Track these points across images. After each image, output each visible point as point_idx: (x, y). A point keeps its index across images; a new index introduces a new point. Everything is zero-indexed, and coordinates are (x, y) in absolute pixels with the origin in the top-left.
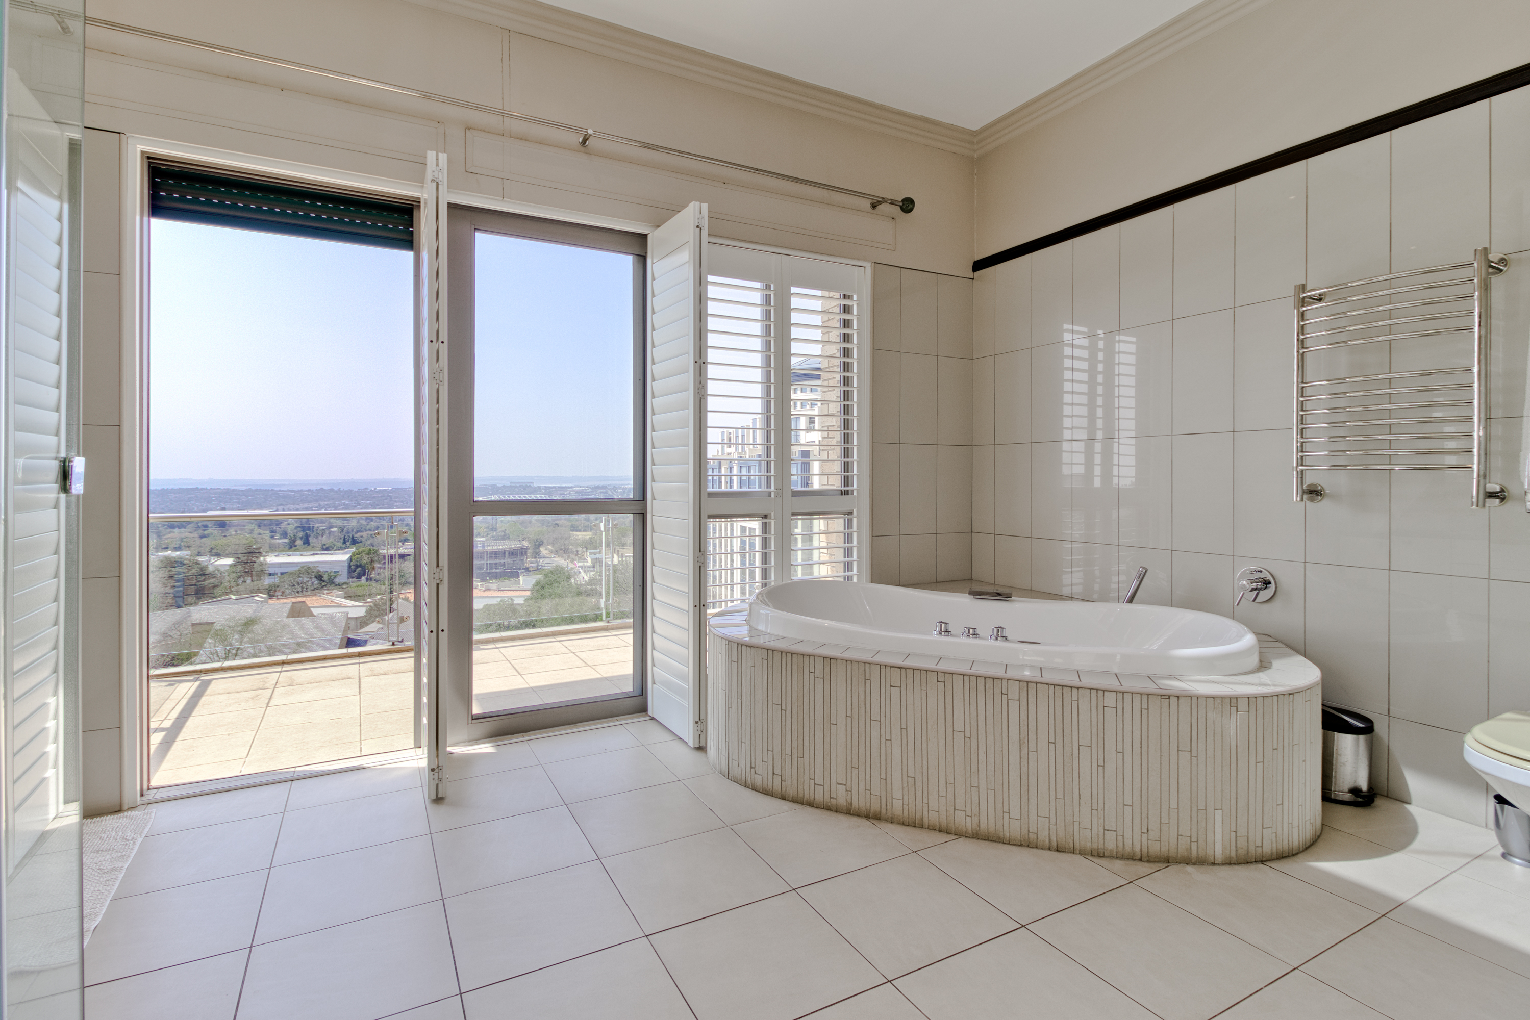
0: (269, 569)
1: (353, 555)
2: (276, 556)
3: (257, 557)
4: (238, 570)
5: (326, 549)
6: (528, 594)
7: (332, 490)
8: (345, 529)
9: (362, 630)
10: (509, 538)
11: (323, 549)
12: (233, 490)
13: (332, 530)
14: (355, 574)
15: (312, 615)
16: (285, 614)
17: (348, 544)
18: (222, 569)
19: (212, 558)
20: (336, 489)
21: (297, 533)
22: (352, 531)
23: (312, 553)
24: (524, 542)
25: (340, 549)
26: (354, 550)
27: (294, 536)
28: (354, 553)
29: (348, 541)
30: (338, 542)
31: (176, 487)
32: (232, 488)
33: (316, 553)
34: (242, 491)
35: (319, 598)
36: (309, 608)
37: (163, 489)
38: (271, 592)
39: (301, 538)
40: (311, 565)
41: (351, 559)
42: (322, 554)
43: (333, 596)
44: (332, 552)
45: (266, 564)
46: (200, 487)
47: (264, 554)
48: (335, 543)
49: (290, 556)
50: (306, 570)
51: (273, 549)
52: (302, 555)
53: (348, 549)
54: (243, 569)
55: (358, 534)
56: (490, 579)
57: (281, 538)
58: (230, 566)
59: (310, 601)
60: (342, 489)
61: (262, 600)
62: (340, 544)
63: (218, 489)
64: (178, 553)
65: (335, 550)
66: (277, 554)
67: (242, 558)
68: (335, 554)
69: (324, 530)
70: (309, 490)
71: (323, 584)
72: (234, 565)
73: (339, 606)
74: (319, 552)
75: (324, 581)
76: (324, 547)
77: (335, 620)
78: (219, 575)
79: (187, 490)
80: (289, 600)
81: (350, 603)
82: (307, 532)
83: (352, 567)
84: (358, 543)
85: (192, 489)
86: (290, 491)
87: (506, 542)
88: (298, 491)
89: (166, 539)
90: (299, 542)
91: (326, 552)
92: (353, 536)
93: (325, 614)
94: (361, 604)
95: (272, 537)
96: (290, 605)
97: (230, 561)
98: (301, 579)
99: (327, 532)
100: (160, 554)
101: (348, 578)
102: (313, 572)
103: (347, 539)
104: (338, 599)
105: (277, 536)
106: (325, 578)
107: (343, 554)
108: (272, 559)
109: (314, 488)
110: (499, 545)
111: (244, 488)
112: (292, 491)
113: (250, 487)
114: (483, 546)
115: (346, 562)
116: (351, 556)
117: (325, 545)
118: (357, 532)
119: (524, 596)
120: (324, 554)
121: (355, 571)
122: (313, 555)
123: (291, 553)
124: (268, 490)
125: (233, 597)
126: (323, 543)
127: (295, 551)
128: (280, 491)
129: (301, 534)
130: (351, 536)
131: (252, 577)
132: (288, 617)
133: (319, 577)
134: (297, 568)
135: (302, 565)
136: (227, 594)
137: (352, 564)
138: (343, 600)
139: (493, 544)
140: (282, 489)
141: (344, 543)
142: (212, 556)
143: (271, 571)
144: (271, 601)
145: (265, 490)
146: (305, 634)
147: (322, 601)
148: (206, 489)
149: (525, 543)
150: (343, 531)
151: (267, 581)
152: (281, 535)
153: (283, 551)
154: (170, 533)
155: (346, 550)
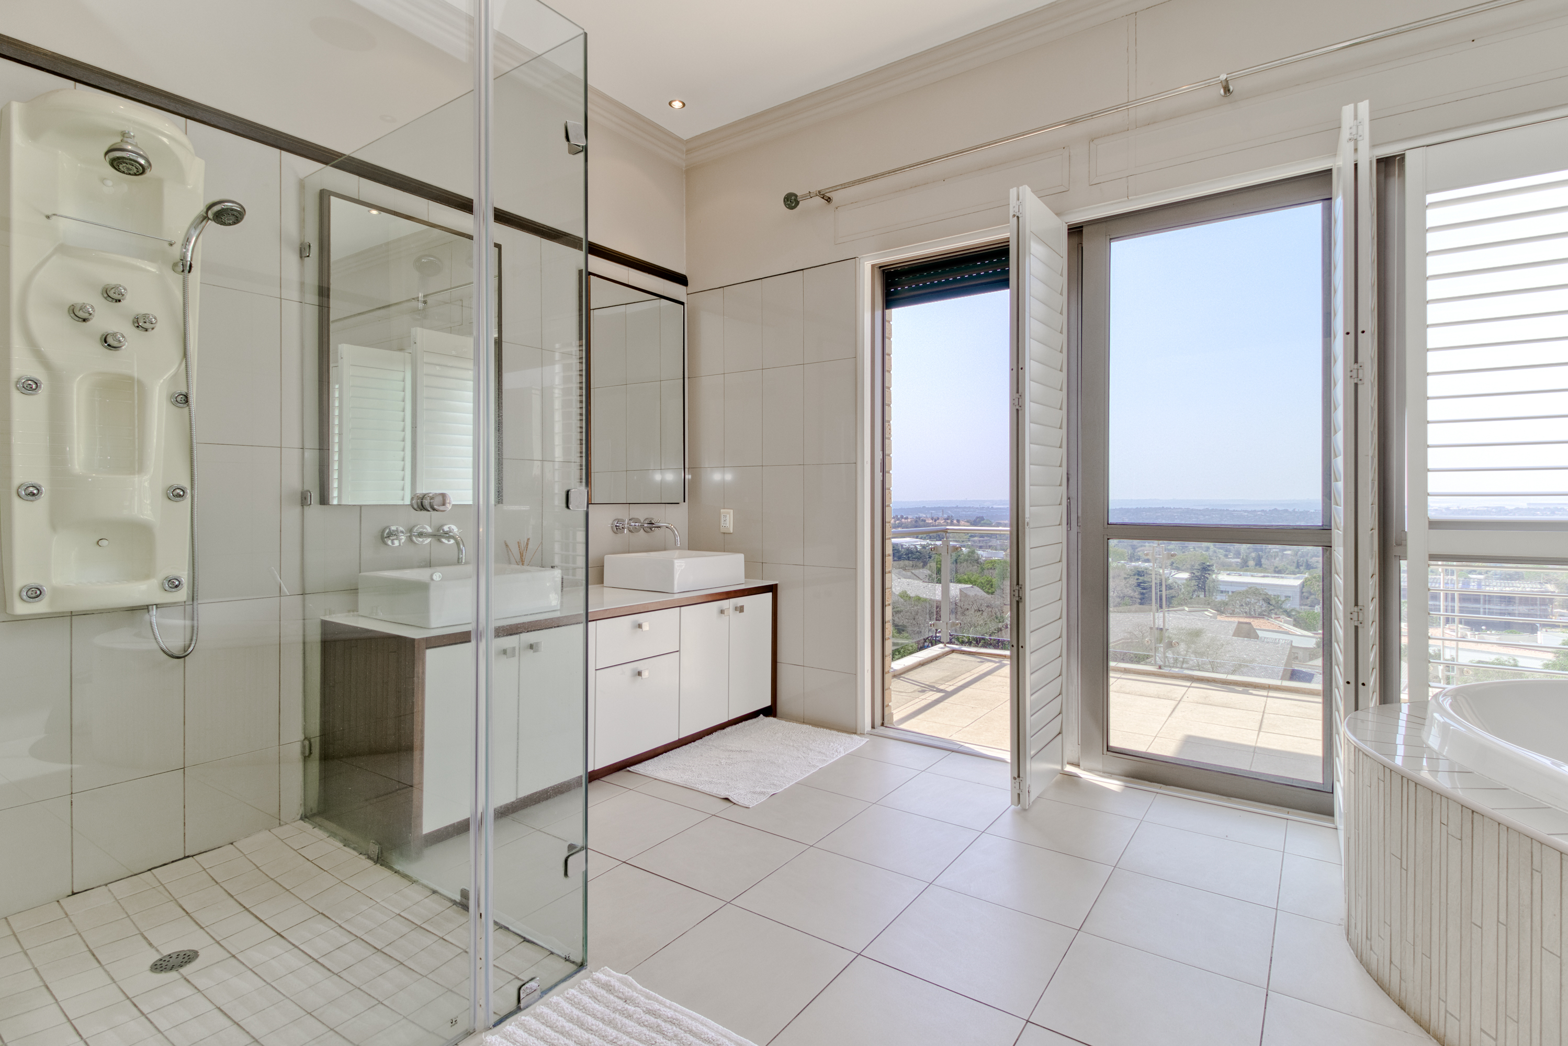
0: (1221, 587)
1: (1306, 580)
2: (1228, 574)
3: (1209, 574)
4: (1193, 584)
5: (1278, 571)
6: (1550, 657)
7: (1286, 511)
8: (1300, 553)
9: (1310, 663)
10: (1523, 579)
11: (1275, 572)
12: (1193, 510)
13: (1285, 553)
14: (1308, 602)
15: (1257, 637)
16: (1231, 632)
17: (1302, 568)
18: (1179, 582)
19: (1173, 571)
20: (1291, 510)
21: (1249, 554)
22: (1307, 555)
23: (1263, 574)
24: (1548, 586)
25: (1294, 573)
26: (1307, 575)
27: (1246, 556)
28: (1306, 579)
29: (1302, 566)
30: (1291, 566)
31: (1147, 506)
32: (1191, 508)
33: (1266, 575)
34: (1200, 510)
35: (1267, 622)
36: (1255, 630)
37: (1137, 508)
38: (1221, 609)
39: (1254, 559)
40: (1258, 587)
41: (1303, 585)
42: (1272, 577)
43: (1281, 622)
44: (1283, 575)
45: (1218, 581)
46: (1165, 507)
47: (1216, 571)
48: (1289, 567)
49: (1241, 575)
50: (1254, 591)
51: (1227, 568)
52: (1252, 576)
53: (1301, 573)
54: (1196, 584)
55: (1314, 558)
56: (1487, 629)
57: (1234, 558)
58: (1186, 579)
59: (1256, 623)
60: (1297, 510)
61: (1211, 615)
62: (1293, 568)
63: (1180, 508)
64: (1147, 564)
65: (1287, 574)
66: (1228, 572)
67: (1197, 574)
68: (1286, 578)
69: (1277, 552)
70: (1263, 511)
71: (1272, 607)
72: (1190, 579)
73: (1287, 633)
74: (1269, 575)
75: (1271, 605)
76: (1277, 570)
77: (1278, 647)
78: (1177, 588)
79: (1156, 509)
80: (1236, 620)
81: (1299, 631)
82: (1260, 553)
83: (1304, 594)
84: (1313, 568)
85: (1159, 509)
86: (1243, 511)
87: (1516, 583)
88: (1252, 511)
89: (1139, 551)
90: (1251, 563)
91: (1277, 575)
92: (1307, 561)
93: (1267, 638)
94: (1311, 635)
95: (1226, 556)
96: (1235, 625)
97: (1185, 575)
98: (1248, 600)
99: (1280, 554)
100: (1133, 564)
101: (1301, 605)
102: (1261, 594)
103: (1301, 564)
104: (1286, 625)
105: (1231, 555)
106: (1273, 602)
107: (1294, 578)
108: (1223, 577)
109: (1267, 508)
110: (1505, 587)
111: (1201, 508)
112: (1245, 511)
113: (1207, 507)
114: (1479, 585)
115: (1298, 588)
116: (1303, 583)
117: (1277, 567)
118: (1312, 557)
119: (1544, 659)
120: (1275, 577)
121: (1308, 598)
122: (1264, 577)
123: (1242, 573)
124: (1224, 510)
125: (1187, 609)
126: (1275, 565)
127: (1246, 571)
128: (1234, 511)
129: (1253, 555)
130: (1305, 560)
131: (1205, 592)
132: (1233, 636)
133: (1267, 601)
134: (1244, 589)
135: (1250, 586)
136: (1182, 605)
137: (1304, 590)
138: (1291, 627)
139: (1494, 584)
140: (1236, 509)
141: (1298, 566)
142: (1173, 569)
143: (1222, 588)
144: (1219, 618)
145: (1221, 510)
146: (1248, 655)
147: (1269, 624)
148: (1170, 508)
149: (1550, 587)
150: (1297, 555)
151: (1219, 598)
152: (1234, 554)
153: (1234, 570)
154: (1142, 546)
155: (1298, 575)
